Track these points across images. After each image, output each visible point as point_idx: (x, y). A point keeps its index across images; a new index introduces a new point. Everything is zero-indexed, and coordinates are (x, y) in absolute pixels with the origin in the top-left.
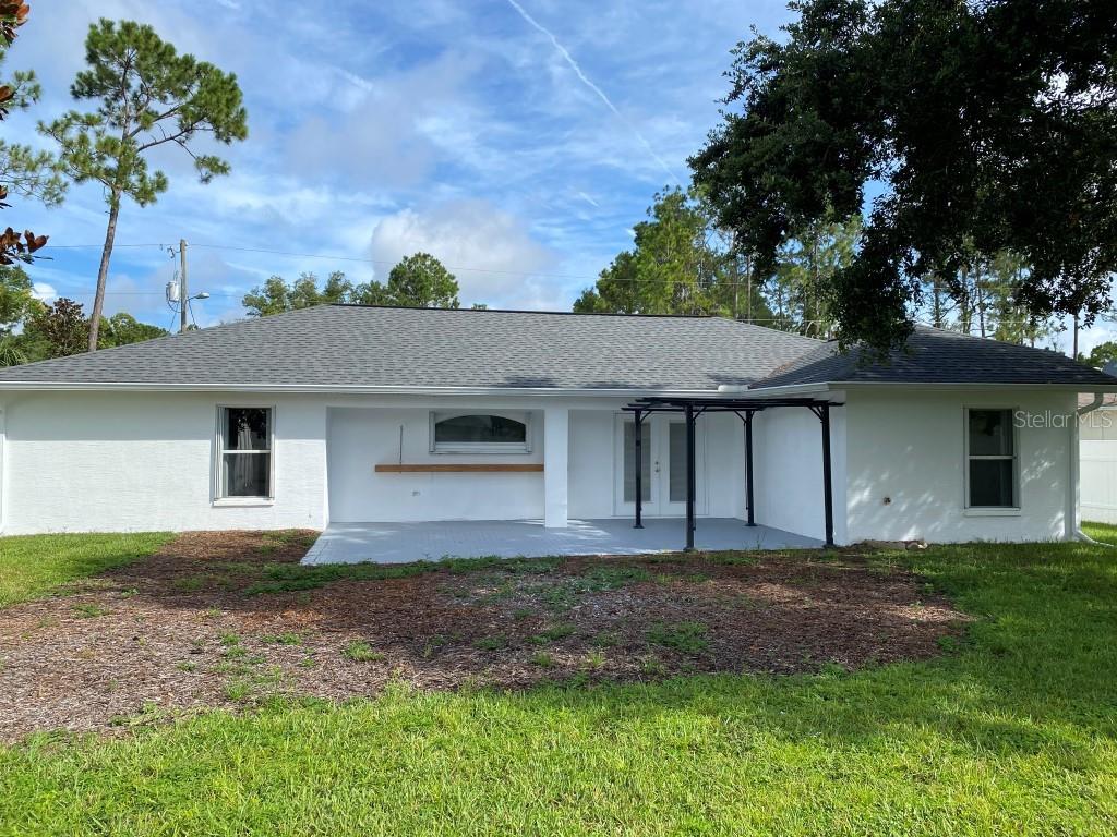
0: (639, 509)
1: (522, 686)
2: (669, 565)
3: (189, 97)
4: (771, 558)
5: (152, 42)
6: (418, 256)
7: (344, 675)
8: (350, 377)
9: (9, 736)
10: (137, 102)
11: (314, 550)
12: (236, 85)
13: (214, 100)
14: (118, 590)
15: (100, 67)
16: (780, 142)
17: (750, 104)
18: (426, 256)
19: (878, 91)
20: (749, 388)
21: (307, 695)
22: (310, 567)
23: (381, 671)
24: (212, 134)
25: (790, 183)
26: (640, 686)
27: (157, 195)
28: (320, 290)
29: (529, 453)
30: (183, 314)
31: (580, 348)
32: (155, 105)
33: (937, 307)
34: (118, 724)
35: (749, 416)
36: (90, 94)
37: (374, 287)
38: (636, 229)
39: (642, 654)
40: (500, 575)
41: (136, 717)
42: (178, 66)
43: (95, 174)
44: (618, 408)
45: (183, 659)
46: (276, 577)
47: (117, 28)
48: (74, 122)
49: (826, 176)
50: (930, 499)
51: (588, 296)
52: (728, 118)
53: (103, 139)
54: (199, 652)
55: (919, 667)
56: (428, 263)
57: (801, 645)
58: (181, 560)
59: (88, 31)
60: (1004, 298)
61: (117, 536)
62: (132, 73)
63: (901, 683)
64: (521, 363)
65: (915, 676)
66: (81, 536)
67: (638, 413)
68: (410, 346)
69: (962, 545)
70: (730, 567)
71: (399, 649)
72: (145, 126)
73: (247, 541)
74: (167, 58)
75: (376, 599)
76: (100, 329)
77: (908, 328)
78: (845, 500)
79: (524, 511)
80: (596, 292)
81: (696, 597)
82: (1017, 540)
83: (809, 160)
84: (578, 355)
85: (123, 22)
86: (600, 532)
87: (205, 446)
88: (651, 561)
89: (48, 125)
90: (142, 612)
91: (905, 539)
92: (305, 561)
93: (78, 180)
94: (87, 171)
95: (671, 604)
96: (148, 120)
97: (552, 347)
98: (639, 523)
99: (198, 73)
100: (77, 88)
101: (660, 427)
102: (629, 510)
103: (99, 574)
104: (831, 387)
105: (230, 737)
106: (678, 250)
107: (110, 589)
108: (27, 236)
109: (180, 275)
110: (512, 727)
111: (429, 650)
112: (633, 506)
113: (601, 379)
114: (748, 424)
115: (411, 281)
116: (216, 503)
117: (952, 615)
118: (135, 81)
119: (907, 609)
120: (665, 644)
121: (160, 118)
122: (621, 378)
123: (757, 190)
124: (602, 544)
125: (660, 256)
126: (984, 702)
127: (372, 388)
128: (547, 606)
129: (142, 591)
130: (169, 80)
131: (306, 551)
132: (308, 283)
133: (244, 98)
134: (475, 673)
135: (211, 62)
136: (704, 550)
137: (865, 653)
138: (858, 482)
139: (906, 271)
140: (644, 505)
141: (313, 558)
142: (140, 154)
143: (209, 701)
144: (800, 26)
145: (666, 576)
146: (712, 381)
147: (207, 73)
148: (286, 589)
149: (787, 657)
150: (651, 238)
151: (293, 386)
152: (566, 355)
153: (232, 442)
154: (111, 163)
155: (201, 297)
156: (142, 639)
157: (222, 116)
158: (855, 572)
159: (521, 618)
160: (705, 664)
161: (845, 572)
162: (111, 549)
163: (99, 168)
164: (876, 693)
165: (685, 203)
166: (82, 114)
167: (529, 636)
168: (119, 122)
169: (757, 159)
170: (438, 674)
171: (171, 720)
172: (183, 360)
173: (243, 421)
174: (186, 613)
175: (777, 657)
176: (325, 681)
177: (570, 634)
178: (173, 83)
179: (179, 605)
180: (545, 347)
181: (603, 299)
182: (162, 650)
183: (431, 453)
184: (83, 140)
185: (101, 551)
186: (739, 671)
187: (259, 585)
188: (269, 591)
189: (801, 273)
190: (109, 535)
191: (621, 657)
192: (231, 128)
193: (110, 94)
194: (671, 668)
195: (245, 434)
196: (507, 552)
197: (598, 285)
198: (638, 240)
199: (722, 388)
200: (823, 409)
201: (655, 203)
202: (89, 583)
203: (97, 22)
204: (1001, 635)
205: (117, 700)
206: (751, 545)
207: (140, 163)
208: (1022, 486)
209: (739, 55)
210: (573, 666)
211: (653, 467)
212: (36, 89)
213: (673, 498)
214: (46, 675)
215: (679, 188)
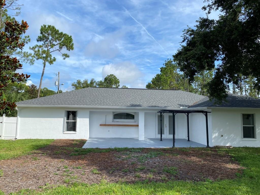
0: (161, 136)
1: (133, 182)
2: (168, 151)
3: (62, 41)
4: (193, 150)
5: (54, 29)
6: (111, 75)
7: (92, 177)
8: (95, 104)
9: (16, 190)
10: (50, 42)
11: (85, 145)
12: (71, 38)
13: (67, 41)
14: (42, 153)
15: (43, 35)
16: (194, 52)
17: (187, 43)
18: (112, 75)
19: (217, 41)
20: (188, 108)
21: (83, 182)
22: (84, 149)
23: (100, 177)
24: (66, 49)
25: (197, 62)
26: (161, 183)
27: (54, 62)
28: (89, 82)
29: (135, 122)
30: (58, 88)
31: (147, 97)
32: (54, 43)
33: (234, 87)
34: (41, 188)
35: (188, 114)
36: (41, 41)
37: (101, 82)
38: (160, 68)
39: (162, 175)
40: (128, 152)
41: (45, 186)
42: (60, 34)
43: (41, 58)
44: (156, 112)
45: (55, 172)
46: (77, 151)
47: (47, 26)
48: (37, 47)
49: (205, 60)
50: (233, 136)
51: (149, 84)
52: (182, 46)
53: (43, 50)
54: (59, 170)
55: (231, 181)
56: (113, 76)
57: (201, 174)
58: (56, 146)
59: (41, 27)
60: (251, 85)
61: (42, 140)
62: (50, 36)
63: (226, 185)
64: (133, 101)
65: (230, 184)
66: (34, 139)
67: (161, 113)
68: (108, 97)
69: (242, 148)
70: (183, 152)
71: (104, 171)
72: (52, 47)
73: (71, 142)
74: (57, 33)
75: (99, 157)
76: (40, 91)
77: (226, 96)
78: (212, 136)
79: (134, 136)
80: (151, 83)
81: (175, 160)
82: (256, 147)
83: (201, 57)
84: (147, 99)
85: (48, 25)
86: (152, 142)
87: (62, 120)
88: (164, 150)
89: (31, 47)
90: (47, 159)
91: (227, 145)
92: (84, 147)
93: (37, 59)
94: (39, 57)
95: (169, 162)
96: (53, 45)
97: (141, 97)
98: (161, 140)
99: (64, 36)
100: (38, 39)
101: (166, 116)
102: (159, 136)
103: (38, 149)
104: (208, 108)
105: (65, 193)
106: (170, 73)
107: (40, 153)
108: (26, 75)
109: (58, 80)
110: (130, 193)
111: (111, 171)
112: (160, 135)
113: (152, 105)
114: (188, 116)
115: (109, 80)
116: (64, 133)
117: (239, 167)
118: (50, 37)
119: (227, 165)
120: (167, 172)
121: (55, 45)
122: (157, 105)
123: (189, 63)
124: (152, 145)
125: (166, 75)
126: (248, 192)
127: (100, 107)
128: (139, 161)
129: (47, 154)
130: (57, 37)
131: (84, 144)
132: (86, 81)
133: (73, 41)
134: (122, 178)
135: (66, 33)
136: (177, 147)
137: (217, 177)
138: (215, 131)
139: (225, 82)
140: (162, 135)
141: (85, 146)
142: (50, 53)
143: (61, 183)
144: (199, 25)
145: (168, 154)
146: (179, 106)
147: (65, 36)
148: (79, 154)
149: (197, 177)
150: (164, 71)
151: (82, 106)
152: (144, 99)
153: (68, 118)
154: (44, 55)
155: (62, 85)
156: (47, 166)
157: (68, 45)
158: (214, 154)
159: (133, 164)
160: (177, 178)
161: (212, 154)
162: (41, 143)
163: (42, 57)
164: (220, 188)
165: (172, 63)
166: (39, 45)
167: (135, 169)
168: (46, 47)
169: (189, 56)
170: (113, 178)
171: (52, 187)
172: (58, 100)
173: (71, 113)
174: (56, 160)
175: (195, 177)
176: (87, 179)
177: (144, 169)
178: (58, 38)
179: (55, 158)
180: (139, 97)
181: (153, 85)
182: (51, 169)
183: (113, 121)
184: (39, 51)
185: (38, 144)
186: (185, 180)
187: (73, 153)
188: (75, 155)
189: (200, 79)
190: (40, 139)
191: (156, 175)
192: (70, 48)
193: (45, 40)
194: (169, 179)
195: (71, 116)
196: (130, 146)
197: (152, 81)
198: (161, 71)
199: (181, 108)
200: (206, 113)
201: (165, 63)
202: (36, 151)
203: (43, 25)
204: (252, 173)
205: (40, 181)
206: (189, 146)
207: (50, 55)
208: (257, 133)
209: (185, 32)
210: (145, 177)
211: (165, 126)
212: (29, 40)
213: (170, 134)
214: (25, 175)
215: (171, 59)
